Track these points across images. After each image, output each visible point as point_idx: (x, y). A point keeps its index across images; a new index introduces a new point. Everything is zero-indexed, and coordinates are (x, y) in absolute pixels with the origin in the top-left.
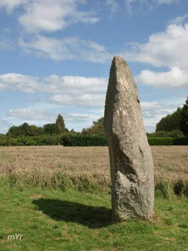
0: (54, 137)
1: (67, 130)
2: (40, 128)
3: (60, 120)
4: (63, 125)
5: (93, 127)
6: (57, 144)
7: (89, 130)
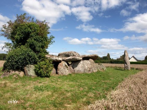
0: (107, 61)
1: (111, 59)
2: (101, 58)
3: (108, 55)
4: (109, 57)
5: (120, 58)
6: (107, 63)
7: (119, 59)
